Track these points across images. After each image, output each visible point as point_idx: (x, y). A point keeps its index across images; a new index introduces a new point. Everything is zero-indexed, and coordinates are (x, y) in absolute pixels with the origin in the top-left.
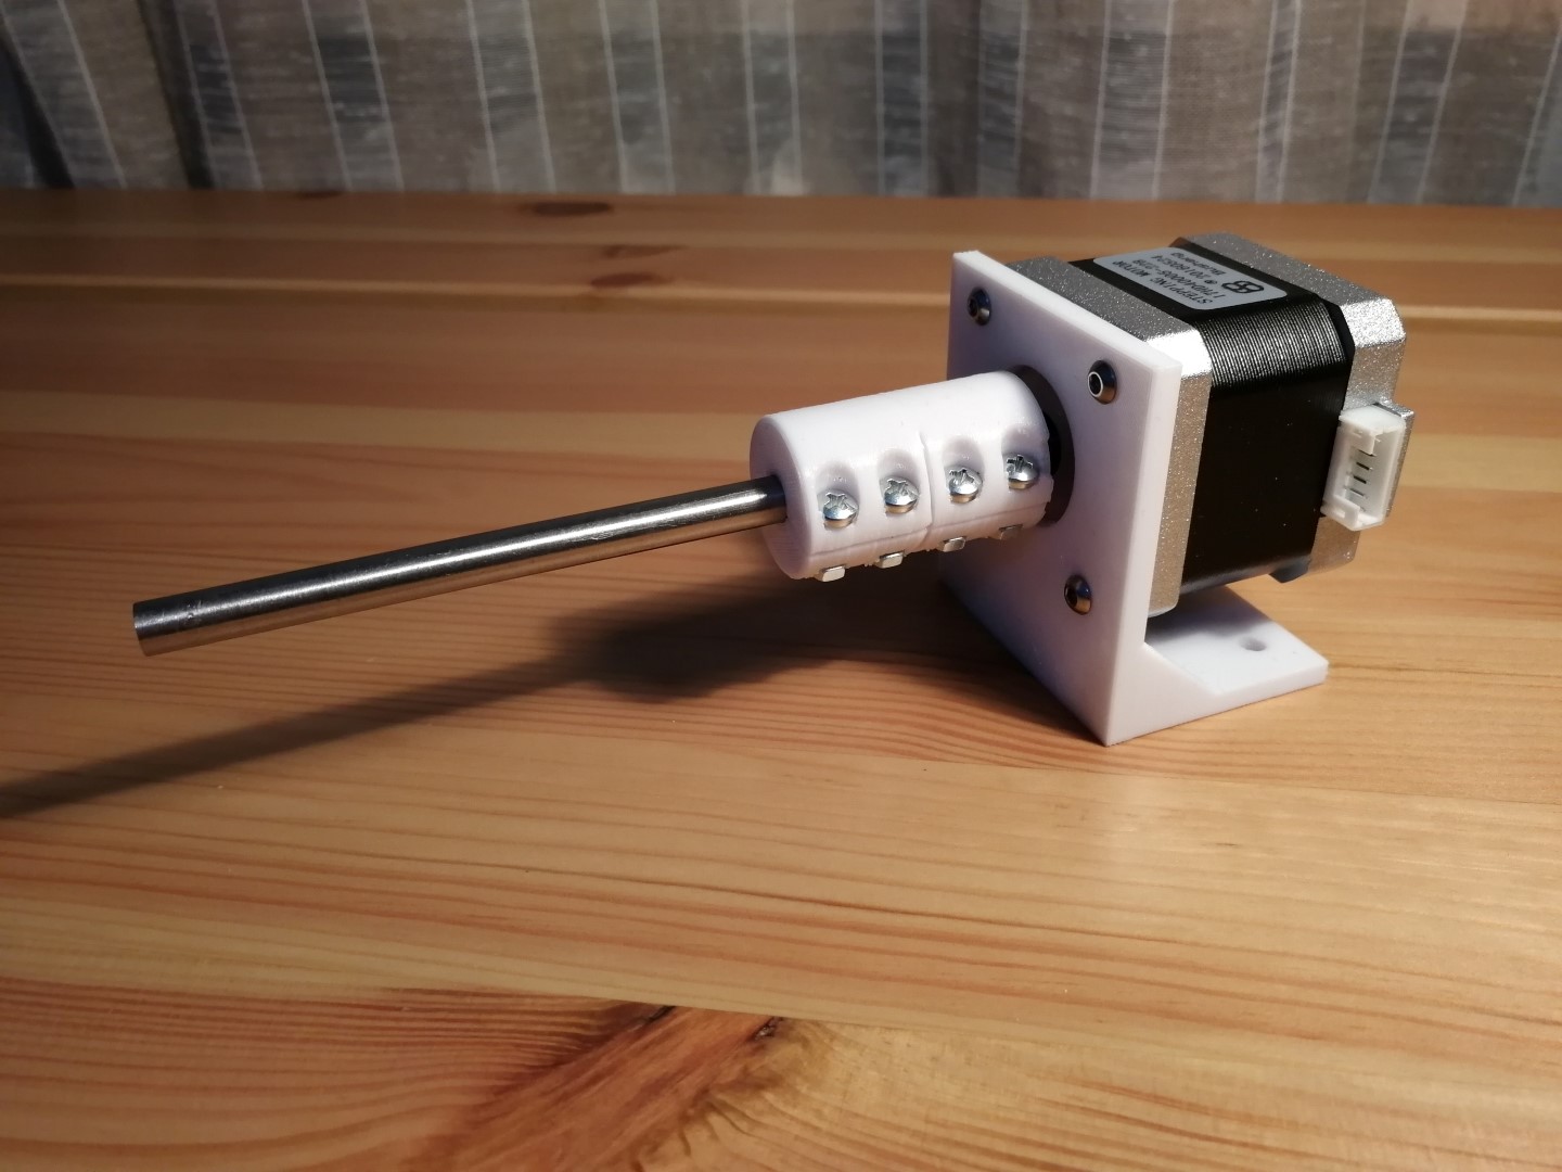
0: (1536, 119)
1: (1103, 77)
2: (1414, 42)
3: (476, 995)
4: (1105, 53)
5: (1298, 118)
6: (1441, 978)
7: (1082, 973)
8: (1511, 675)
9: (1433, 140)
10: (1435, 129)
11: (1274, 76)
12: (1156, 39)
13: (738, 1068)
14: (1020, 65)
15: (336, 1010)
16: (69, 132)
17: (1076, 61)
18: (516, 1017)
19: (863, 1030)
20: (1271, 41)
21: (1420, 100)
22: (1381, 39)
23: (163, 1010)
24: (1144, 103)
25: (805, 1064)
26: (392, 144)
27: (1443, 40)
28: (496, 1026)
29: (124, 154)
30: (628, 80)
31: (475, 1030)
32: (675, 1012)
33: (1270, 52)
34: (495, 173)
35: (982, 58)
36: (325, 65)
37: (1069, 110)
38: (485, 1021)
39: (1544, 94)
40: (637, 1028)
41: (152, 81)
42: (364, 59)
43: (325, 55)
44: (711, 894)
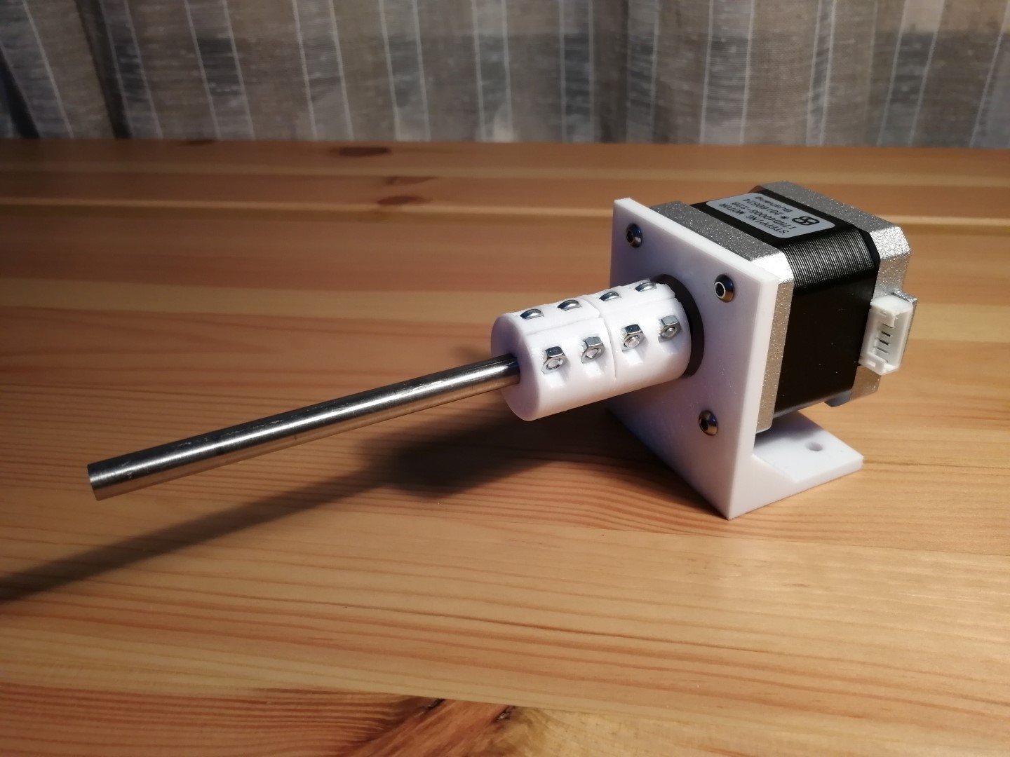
0: (985, 91)
1: (708, 66)
2: (907, 40)
3: (314, 693)
4: (709, 51)
5: (833, 91)
6: (939, 675)
7: (708, 674)
8: (979, 467)
9: (919, 102)
10: (921, 96)
11: (817, 65)
12: (742, 42)
13: (486, 741)
14: (654, 57)
15: (222, 704)
16: (36, 102)
17: (690, 55)
18: (340, 708)
19: (567, 715)
20: (816, 43)
21: (912, 78)
22: (886, 39)
23: (110, 705)
24: (734, 82)
25: (530, 738)
26: (247, 109)
27: (925, 39)
28: (329, 714)
29: (72, 117)
30: (400, 67)
31: (315, 717)
32: (445, 703)
33: (815, 50)
34: (314, 129)
35: (629, 52)
36: (204, 59)
37: (685, 86)
38: (321, 711)
39: (991, 73)
40: (420, 714)
41: (89, 68)
42: (229, 55)
43: (203, 53)
44: (466, 622)
